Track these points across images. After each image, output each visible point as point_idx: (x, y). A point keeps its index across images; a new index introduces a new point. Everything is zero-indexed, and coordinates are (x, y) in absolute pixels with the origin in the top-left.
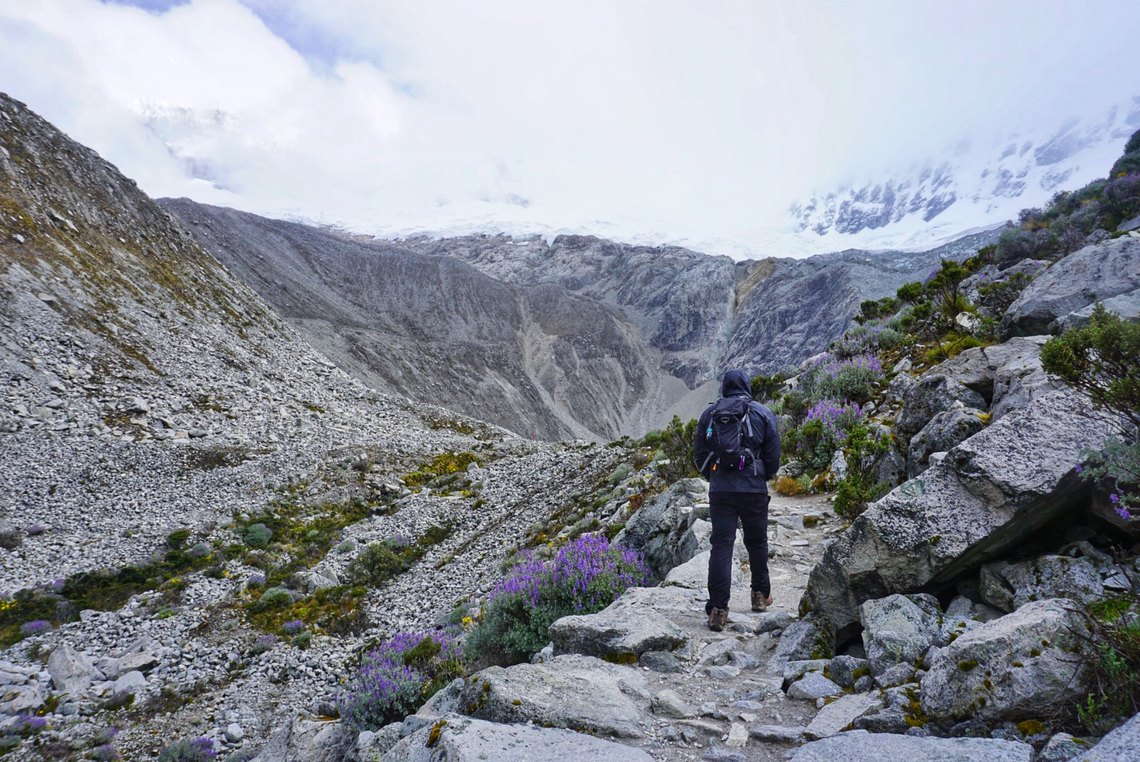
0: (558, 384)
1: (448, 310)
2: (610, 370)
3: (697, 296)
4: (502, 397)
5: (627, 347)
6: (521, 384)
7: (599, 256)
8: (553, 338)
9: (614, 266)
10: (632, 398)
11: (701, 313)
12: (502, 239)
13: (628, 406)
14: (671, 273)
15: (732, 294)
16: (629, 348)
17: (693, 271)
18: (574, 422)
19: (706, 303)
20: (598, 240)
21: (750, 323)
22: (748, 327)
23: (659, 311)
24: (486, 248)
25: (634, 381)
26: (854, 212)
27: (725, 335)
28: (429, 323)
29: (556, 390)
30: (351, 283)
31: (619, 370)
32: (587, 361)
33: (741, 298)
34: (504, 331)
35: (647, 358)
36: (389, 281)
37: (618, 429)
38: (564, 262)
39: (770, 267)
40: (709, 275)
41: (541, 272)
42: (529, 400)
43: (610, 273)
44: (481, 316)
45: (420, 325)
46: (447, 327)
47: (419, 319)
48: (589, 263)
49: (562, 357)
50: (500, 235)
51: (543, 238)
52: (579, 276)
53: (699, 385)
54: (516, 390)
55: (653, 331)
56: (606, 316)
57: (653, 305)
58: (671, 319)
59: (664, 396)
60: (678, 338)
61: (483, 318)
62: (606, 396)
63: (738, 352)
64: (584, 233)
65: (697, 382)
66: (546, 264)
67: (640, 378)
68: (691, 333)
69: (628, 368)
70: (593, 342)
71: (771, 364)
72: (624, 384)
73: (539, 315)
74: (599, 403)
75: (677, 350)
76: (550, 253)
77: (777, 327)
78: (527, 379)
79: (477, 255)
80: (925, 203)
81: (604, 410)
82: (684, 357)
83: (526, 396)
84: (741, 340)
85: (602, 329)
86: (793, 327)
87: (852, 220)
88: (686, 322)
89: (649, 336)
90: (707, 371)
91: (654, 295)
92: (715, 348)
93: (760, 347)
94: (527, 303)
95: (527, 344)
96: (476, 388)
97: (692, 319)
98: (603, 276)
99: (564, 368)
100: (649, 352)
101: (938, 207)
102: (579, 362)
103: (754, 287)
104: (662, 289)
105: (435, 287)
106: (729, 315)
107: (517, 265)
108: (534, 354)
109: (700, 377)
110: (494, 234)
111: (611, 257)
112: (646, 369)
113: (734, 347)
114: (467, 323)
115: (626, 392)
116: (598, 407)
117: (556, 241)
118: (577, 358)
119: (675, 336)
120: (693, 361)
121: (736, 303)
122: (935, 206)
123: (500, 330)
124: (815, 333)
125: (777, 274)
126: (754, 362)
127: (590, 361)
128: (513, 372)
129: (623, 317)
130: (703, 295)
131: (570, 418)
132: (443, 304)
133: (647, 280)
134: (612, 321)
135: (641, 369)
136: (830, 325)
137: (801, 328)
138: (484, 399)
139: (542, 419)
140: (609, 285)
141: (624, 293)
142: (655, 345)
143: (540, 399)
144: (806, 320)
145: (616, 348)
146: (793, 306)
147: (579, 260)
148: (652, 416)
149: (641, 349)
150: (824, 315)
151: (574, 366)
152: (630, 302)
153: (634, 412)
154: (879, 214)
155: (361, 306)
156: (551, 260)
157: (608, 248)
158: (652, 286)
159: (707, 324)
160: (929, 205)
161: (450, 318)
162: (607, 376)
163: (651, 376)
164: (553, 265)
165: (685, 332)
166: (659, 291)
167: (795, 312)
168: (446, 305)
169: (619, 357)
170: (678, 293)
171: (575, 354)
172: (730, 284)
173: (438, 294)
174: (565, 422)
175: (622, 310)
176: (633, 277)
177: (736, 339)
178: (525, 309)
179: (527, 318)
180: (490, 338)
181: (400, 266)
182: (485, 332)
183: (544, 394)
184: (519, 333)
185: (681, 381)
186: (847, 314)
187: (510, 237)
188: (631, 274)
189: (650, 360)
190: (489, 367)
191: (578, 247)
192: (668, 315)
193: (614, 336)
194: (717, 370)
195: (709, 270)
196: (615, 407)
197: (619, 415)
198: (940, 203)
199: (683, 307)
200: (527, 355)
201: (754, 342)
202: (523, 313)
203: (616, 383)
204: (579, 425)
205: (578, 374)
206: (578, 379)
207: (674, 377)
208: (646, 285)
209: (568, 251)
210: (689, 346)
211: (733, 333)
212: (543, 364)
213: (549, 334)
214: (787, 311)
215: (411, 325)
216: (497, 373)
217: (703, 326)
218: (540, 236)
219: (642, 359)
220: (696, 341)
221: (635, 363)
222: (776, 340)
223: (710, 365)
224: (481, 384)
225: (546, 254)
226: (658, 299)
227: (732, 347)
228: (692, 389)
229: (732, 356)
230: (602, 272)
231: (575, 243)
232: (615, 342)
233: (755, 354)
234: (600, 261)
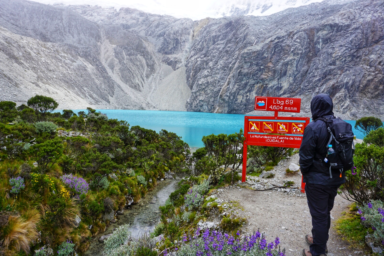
0: (116, 66)
1: (65, 31)
2: (140, 61)
3: (177, 32)
4: (85, 70)
5: (148, 52)
6: (97, 65)
7: (138, 17)
8: (114, 46)
9: (144, 21)
10: (149, 73)
11: (179, 39)
12: (97, 7)
13: (147, 77)
14: (167, 24)
15: (192, 32)
16: (149, 52)
17: (176, 23)
18: (122, 83)
19: (181, 35)
20: (138, 10)
21: (199, 43)
22: (198, 44)
23: (162, 38)
24: (89, 10)
25: (150, 66)
26: (237, 8)
27: (189, 48)
28: (54, 36)
29: (115, 69)
30: (14, 15)
31: (144, 61)
32: (130, 57)
33: (195, 34)
34: (92, 42)
35: (156, 57)
36: (36, 17)
37: (143, 86)
38: (123, 18)
39: (208, 21)
40: (182, 24)
41: (113, 21)
42: (100, 72)
43: (143, 24)
44: (81, 35)
45: (49, 37)
46: (63, 38)
47: (49, 34)
48: (134, 19)
49: (118, 54)
50: (96, 6)
51: (115, 8)
52: (129, 23)
53: (178, 68)
54: (94, 67)
55: (159, 45)
56: (139, 39)
57: (159, 36)
58: (166, 41)
59: (163, 73)
60: (169, 49)
61: (82, 36)
62: (138, 72)
63: (194, 55)
64: (132, 8)
65: (177, 67)
66: (116, 18)
67: (153, 65)
68: (174, 47)
69: (148, 61)
70: (132, 49)
71: (209, 57)
72: (146, 67)
73: (109, 37)
74: (134, 75)
75: (169, 54)
76: (118, 14)
77: (211, 43)
78: (100, 63)
79: (85, 13)
80: (262, 6)
81: (137, 78)
82: (172, 57)
83: (98, 70)
84: (195, 50)
85: (137, 44)
86: (219, 42)
87: (235, 11)
88: (173, 42)
89: (157, 48)
90: (181, 63)
91: (160, 32)
92: (184, 54)
93: (204, 52)
94: (104, 32)
95: (102, 48)
96: (71, 65)
97: (175, 41)
98: (139, 25)
99: (118, 59)
100: (157, 55)
101: (266, 8)
102: (126, 57)
103: (201, 29)
104: (163, 30)
105: (59, 21)
106: (191, 40)
107: (102, 18)
108: (105, 53)
109: (178, 65)
110: (94, 5)
111: (143, 17)
112: (156, 61)
113: (193, 53)
114: (73, 37)
115: (147, 71)
116: (134, 77)
117: (120, 10)
118: (125, 55)
119: (168, 48)
120: (175, 58)
121: (193, 36)
122: (265, 8)
123: (90, 42)
124: (230, 43)
125: (210, 23)
126: (201, 58)
127: (131, 57)
128: (93, 60)
129: (147, 40)
130: (180, 32)
131: (120, 81)
132: (63, 29)
133: (157, 26)
134: (141, 41)
135: (154, 61)
136: (237, 39)
137: (222, 42)
138: (75, 71)
139: (106, 81)
140: (142, 28)
141: (148, 31)
142: (160, 52)
143: (106, 72)
144: (224, 39)
145: (143, 52)
146: (218, 34)
147: (130, 17)
148: (157, 81)
149: (154, 53)
150: (234, 35)
151: (123, 58)
152: (150, 35)
153: (150, 79)
154: (245, 10)
155: (17, 26)
156: (118, 17)
157: (142, 14)
158: (159, 29)
159: (181, 43)
160: (263, 7)
161: (65, 35)
162: (138, 63)
163: (158, 64)
164: (118, 19)
165: (172, 46)
166: (162, 31)
167: (219, 36)
168: (64, 29)
169: (144, 56)
170: (170, 30)
171: (124, 53)
172: (191, 28)
173: (61, 24)
174: (118, 83)
175: (146, 38)
176: (151, 25)
177: (193, 49)
178: (103, 34)
179: (103, 37)
180: (84, 45)
181: (43, 11)
182: (82, 42)
183: (109, 70)
184: (99, 44)
185: (170, 67)
186: (245, 34)
187: (100, 7)
188: (151, 24)
189: (157, 58)
190: (80, 56)
191: (130, 13)
192: (165, 39)
193: (142, 47)
194: (185, 62)
195: (183, 22)
196: (141, 77)
197: (143, 80)
198: (267, 7)
199: (172, 36)
200: (102, 53)
201: (201, 50)
202: (102, 35)
203: (142, 67)
204: (124, 84)
205: (125, 62)
206: (125, 64)
207: (167, 65)
208: (157, 28)
209: (125, 14)
210: (174, 52)
211: (192, 47)
212: (109, 57)
213: (113, 44)
214: (216, 36)
215: (44, 36)
216: (85, 60)
217: (180, 44)
218: (114, 7)
219: (154, 57)
220: (177, 50)
221: (151, 59)
222: (211, 48)
223: (182, 60)
224: (74, 63)
225: (116, 15)
226: (162, 34)
227: (191, 53)
228: (175, 70)
229: (192, 57)
230: (139, 23)
231: (128, 11)
232: (143, 49)
233: (202, 55)
234: (138, 18)
